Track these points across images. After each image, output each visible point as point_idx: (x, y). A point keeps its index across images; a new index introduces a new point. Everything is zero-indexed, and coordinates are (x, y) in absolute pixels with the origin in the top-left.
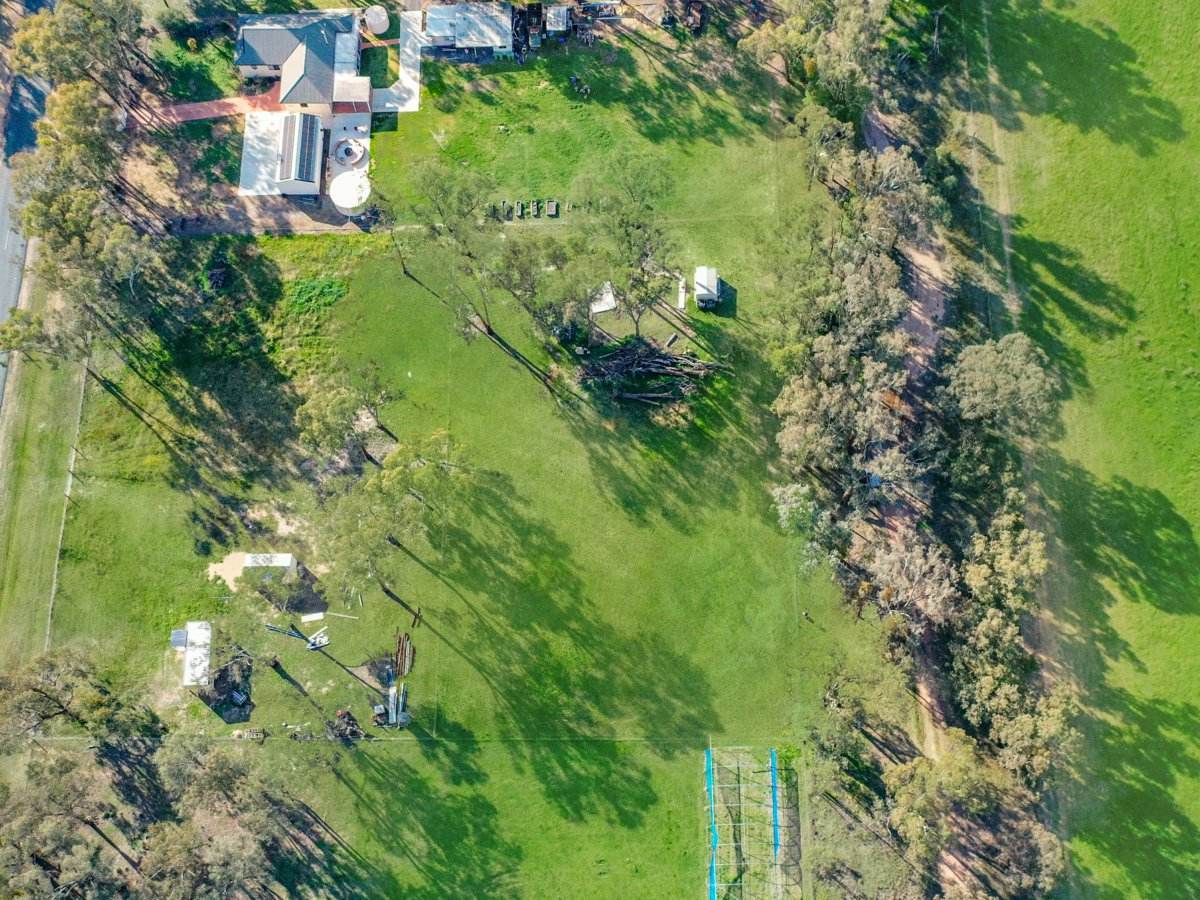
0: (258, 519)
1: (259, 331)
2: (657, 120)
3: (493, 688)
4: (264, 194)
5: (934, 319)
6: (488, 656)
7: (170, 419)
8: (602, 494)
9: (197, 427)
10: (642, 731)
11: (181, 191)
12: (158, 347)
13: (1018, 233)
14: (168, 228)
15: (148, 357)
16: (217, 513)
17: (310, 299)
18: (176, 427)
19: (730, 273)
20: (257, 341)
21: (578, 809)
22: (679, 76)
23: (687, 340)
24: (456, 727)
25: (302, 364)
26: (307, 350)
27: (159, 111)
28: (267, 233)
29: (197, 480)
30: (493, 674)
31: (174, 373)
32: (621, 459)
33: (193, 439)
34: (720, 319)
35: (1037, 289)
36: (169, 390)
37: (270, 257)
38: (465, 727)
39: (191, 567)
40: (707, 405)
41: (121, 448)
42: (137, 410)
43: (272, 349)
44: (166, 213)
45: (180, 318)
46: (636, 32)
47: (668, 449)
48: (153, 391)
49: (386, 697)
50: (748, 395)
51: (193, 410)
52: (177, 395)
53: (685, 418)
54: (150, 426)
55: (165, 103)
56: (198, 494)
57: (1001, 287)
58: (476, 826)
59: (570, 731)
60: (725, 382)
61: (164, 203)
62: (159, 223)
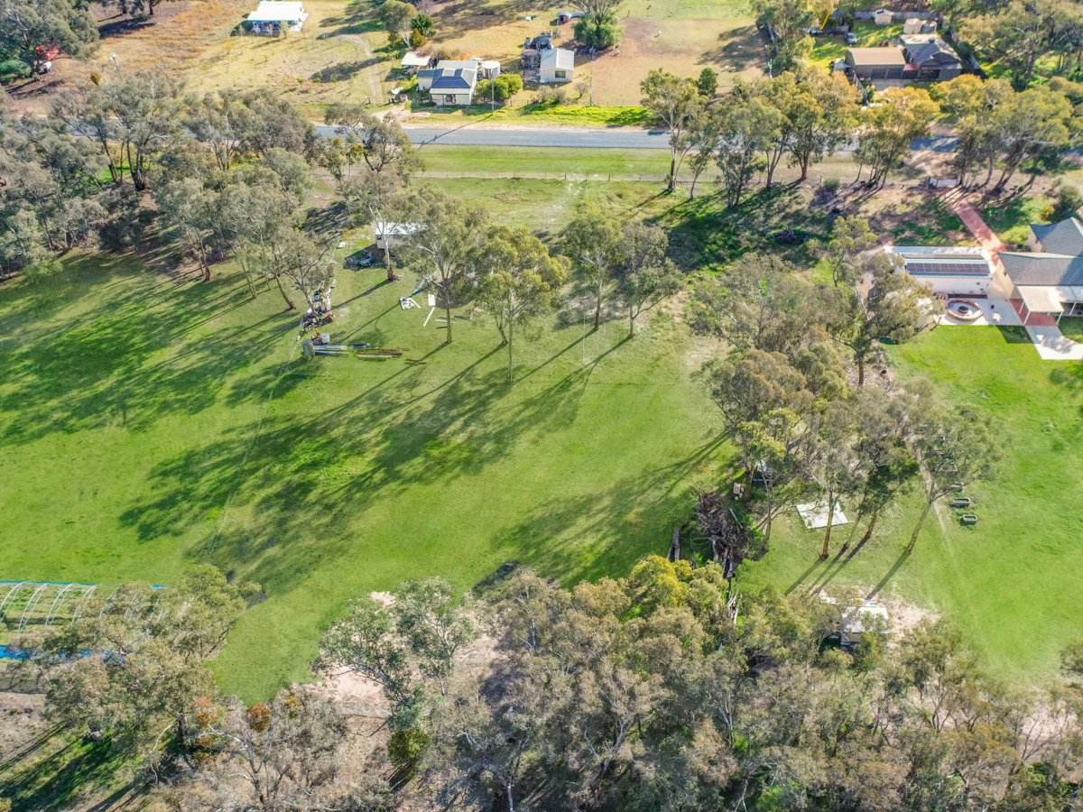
1: (732, 261)
3: (323, 414)
6: (359, 411)
7: (637, 219)
8: (541, 506)
11: (879, 217)
12: (710, 211)
14: (836, 211)
15: (700, 207)
24: (291, 388)
27: (964, 201)
31: (684, 220)
32: (587, 525)
36: (666, 218)
37: (817, 265)
38: (288, 394)
41: (610, 199)
42: (646, 204)
45: (741, 221)
48: (665, 211)
49: (339, 343)
52: (662, 222)
54: (629, 211)
55: (974, 204)
58: (183, 400)
59: (256, 470)
61: (863, 208)
62: (839, 207)
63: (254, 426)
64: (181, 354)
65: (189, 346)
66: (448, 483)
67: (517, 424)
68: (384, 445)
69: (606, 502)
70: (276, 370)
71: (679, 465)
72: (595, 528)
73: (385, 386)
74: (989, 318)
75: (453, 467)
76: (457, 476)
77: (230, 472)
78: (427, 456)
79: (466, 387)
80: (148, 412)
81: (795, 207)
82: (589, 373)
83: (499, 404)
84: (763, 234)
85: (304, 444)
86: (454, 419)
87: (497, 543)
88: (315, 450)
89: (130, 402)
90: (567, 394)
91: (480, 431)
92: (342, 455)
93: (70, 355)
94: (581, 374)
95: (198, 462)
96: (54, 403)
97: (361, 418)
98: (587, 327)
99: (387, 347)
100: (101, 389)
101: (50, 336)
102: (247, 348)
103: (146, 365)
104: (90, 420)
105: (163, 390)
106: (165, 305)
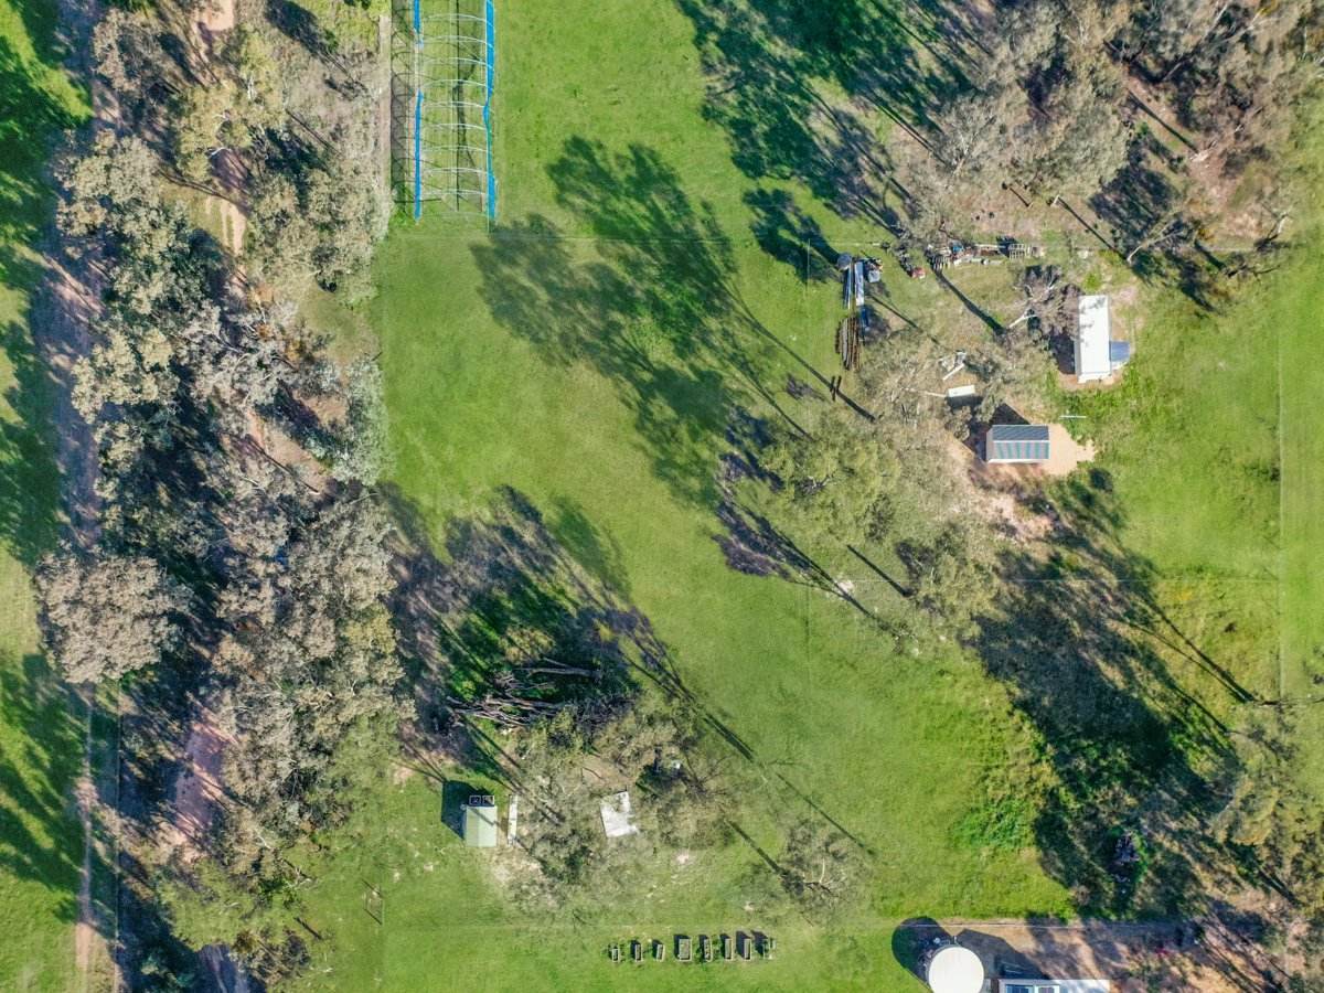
0: (1038, 518)
1: (1060, 774)
3: (741, 302)
4: (1073, 982)
5: (190, 773)
7: (1163, 652)
8: (614, 543)
9: (1128, 641)
10: (567, 249)
12: (1191, 756)
13: (69, 897)
14: (1199, 931)
16: (1089, 526)
17: (1000, 818)
18: (1155, 641)
19: (450, 845)
20: (1061, 760)
21: (639, 161)
23: (506, 750)
24: (783, 258)
25: (1002, 725)
26: (997, 746)
28: (1063, 921)
29: (1119, 569)
30: (742, 320)
31: (1166, 718)
32: (591, 588)
33: (1131, 625)
34: (465, 779)
35: (51, 812)
36: (1169, 692)
37: (1056, 884)
38: (771, 257)
39: (1116, 457)
40: (483, 656)
41: (1221, 614)
42: (1208, 666)
43: (1041, 748)
44: (1204, 957)
45: (1165, 796)
47: (532, 601)
48: (1191, 694)
49: (867, 293)
50: (431, 671)
51: (1133, 663)
52: (1157, 686)
53: (512, 642)
54: (1188, 642)
56: (1116, 551)
57: (99, 816)
59: (648, 250)
60: (459, 689)
62: (1212, 938)
64: (836, 116)
65: (851, 120)
66: (639, 447)
67: (730, 511)
68: (693, 377)
69: (621, 606)
72: (585, 594)
76: (648, 454)
80: (734, 113)
81: (1207, 878)
82: (826, 588)
84: (1131, 822)
85: (689, 290)
88: (681, 305)
92: (676, 334)
95: (658, 191)
97: (733, 344)
99: (862, 350)
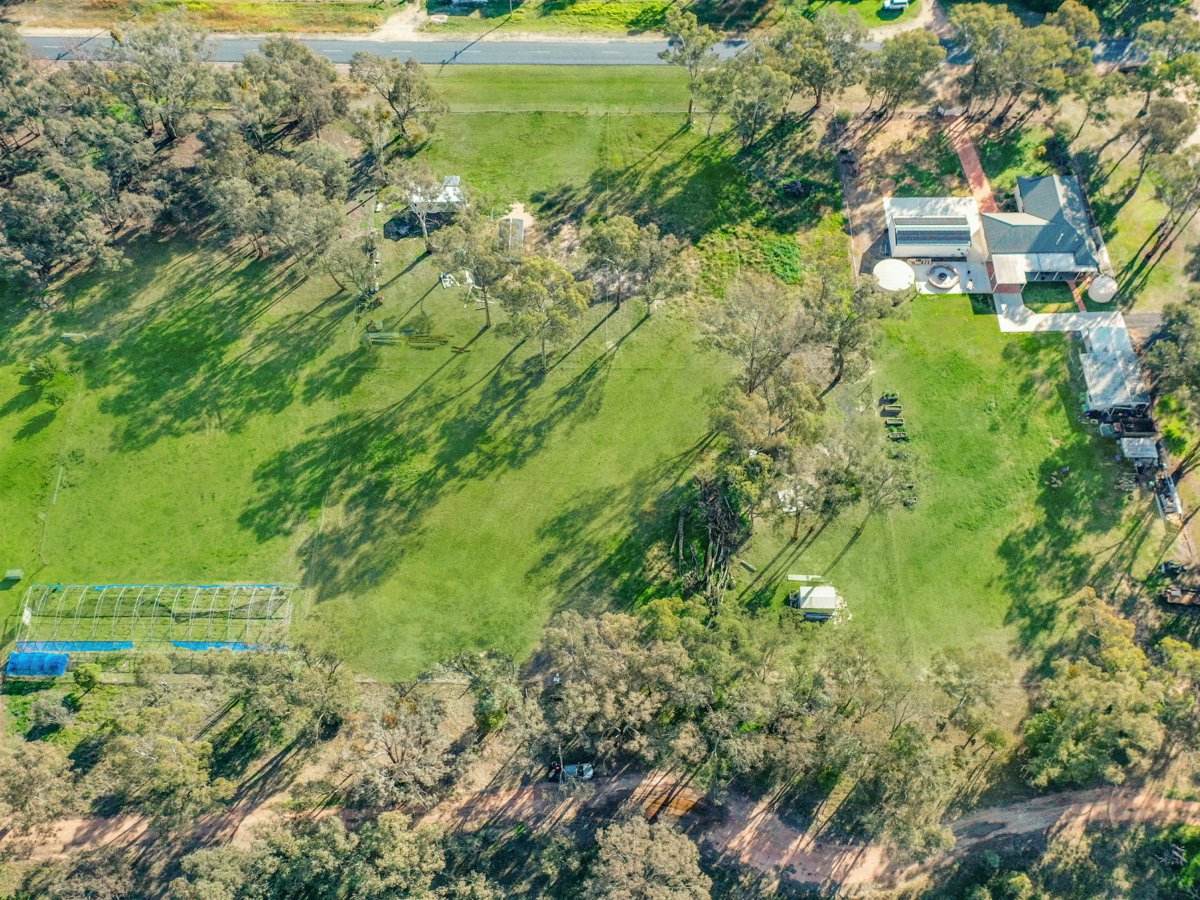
0: (562, 232)
1: (743, 220)
2: (1028, 555)
3: (388, 409)
4: (887, 214)
5: (790, 868)
6: (418, 405)
7: (656, 167)
8: (575, 497)
10: (330, 528)
11: (883, 158)
12: (725, 154)
14: (844, 152)
15: (715, 148)
16: (569, 205)
18: (649, 172)
20: (732, 219)
21: (265, 476)
22: (1095, 578)
23: (749, 583)
24: (356, 382)
25: (711, 254)
26: (725, 257)
27: (966, 136)
28: (846, 221)
29: (600, 189)
30: (401, 409)
31: (700, 167)
32: (611, 515)
33: (638, 183)
36: (684, 164)
37: (819, 224)
38: (355, 389)
39: (523, 191)
41: (630, 140)
42: (664, 146)
43: (725, 231)
44: (860, 150)
45: (753, 167)
46: (1145, 534)
47: (622, 558)
48: (682, 155)
49: (391, 329)
51: (664, 182)
53: (655, 578)
54: (649, 155)
55: (975, 139)
56: (587, 191)
58: (266, 398)
59: (338, 471)
61: (869, 147)
62: (848, 146)
63: (331, 424)
64: (255, 346)
65: (259, 337)
66: (498, 479)
67: (552, 416)
68: (444, 441)
69: (626, 492)
70: (340, 362)
71: (686, 454)
72: (617, 518)
73: (437, 377)
74: (964, 287)
75: (501, 462)
76: (504, 472)
77: (319, 472)
78: (479, 451)
79: (507, 378)
80: (239, 412)
81: (807, 147)
82: (612, 357)
83: (534, 394)
84: (773, 184)
85: (375, 442)
86: (498, 412)
87: (541, 535)
88: (386, 448)
89: (221, 402)
90: (593, 382)
91: (521, 425)
92: (409, 452)
93: (157, 351)
94: (605, 359)
95: (292, 463)
96: (155, 405)
97: (420, 414)
98: (609, 306)
99: (433, 333)
100: (193, 388)
101: (132, 330)
102: (310, 338)
103: (227, 360)
104: (190, 422)
105: (247, 387)
106: (229, 288)
